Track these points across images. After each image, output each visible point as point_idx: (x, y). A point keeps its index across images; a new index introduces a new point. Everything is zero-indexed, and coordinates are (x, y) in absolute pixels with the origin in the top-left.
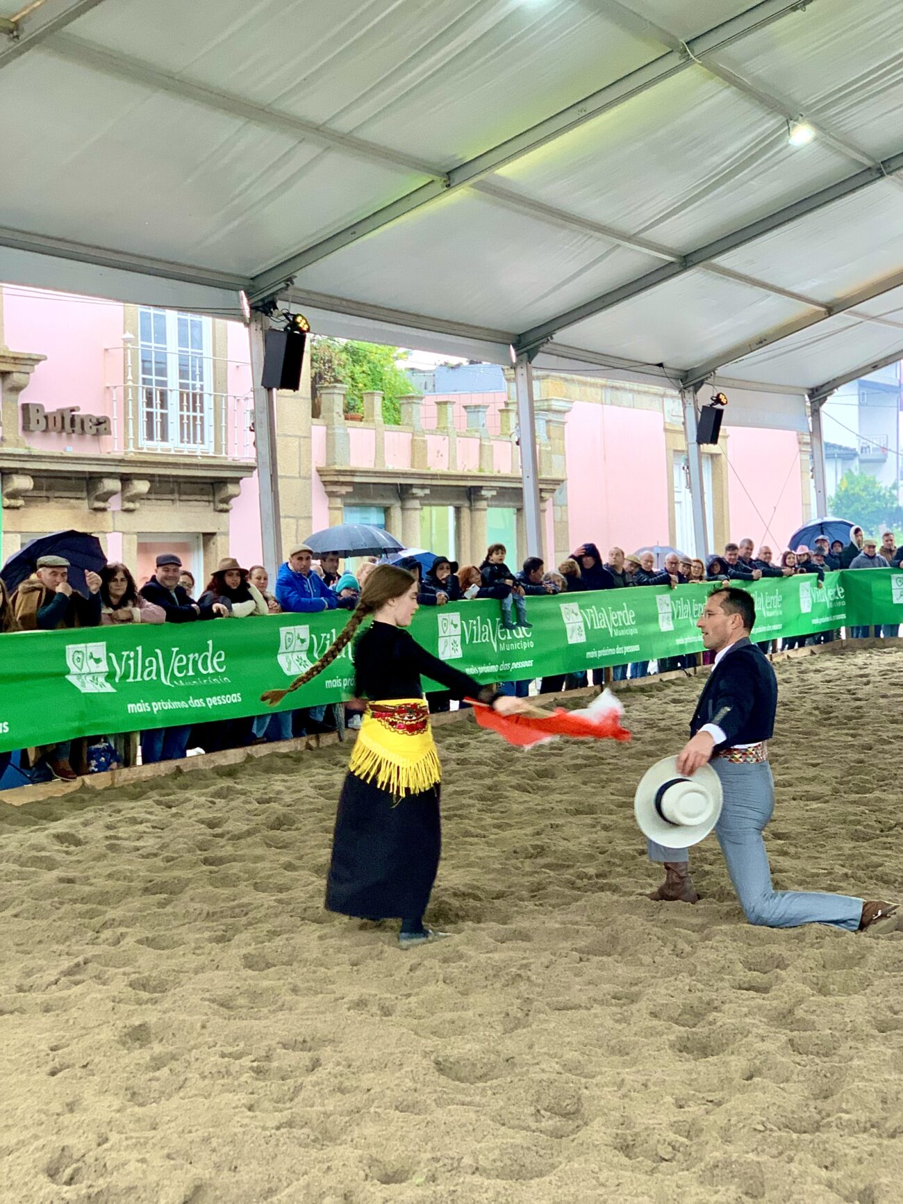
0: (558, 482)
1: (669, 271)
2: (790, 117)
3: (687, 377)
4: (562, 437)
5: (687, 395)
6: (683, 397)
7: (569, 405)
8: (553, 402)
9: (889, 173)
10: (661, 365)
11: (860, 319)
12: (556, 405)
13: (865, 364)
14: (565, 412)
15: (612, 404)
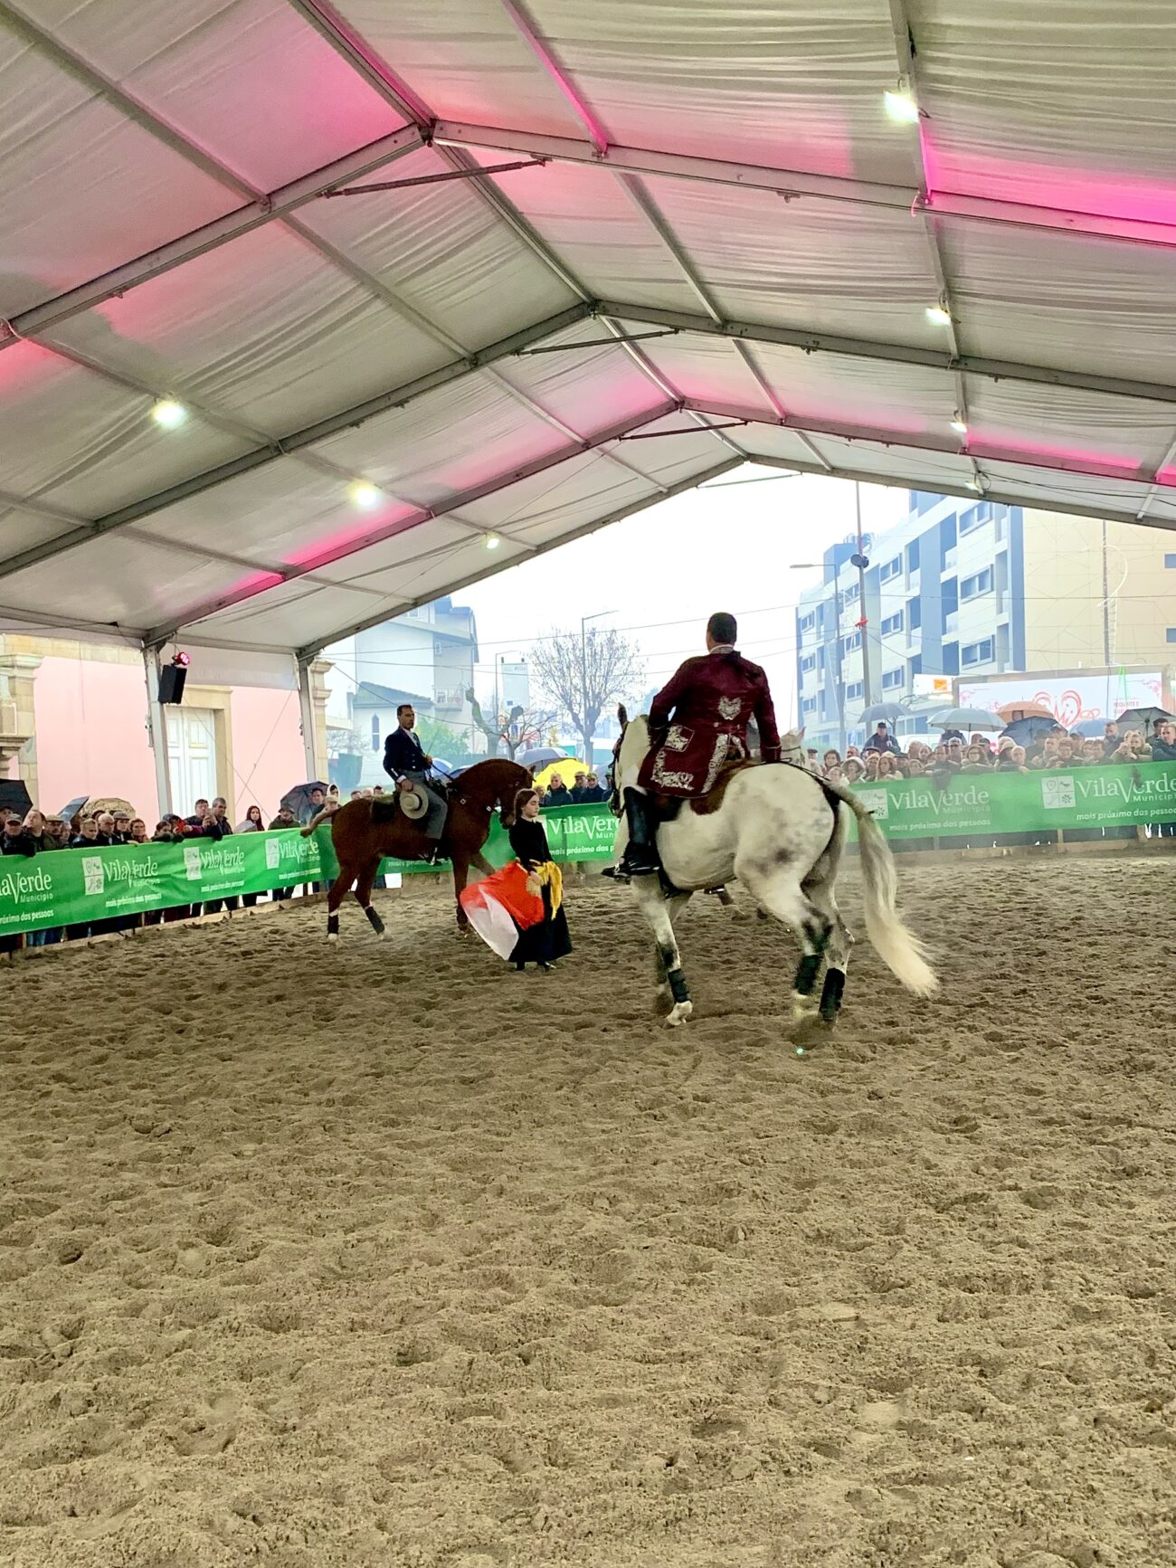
0: (22, 740)
1: (82, 534)
2: (156, 396)
3: (148, 636)
4: (31, 694)
5: (149, 655)
6: (145, 657)
7: (38, 661)
8: (18, 658)
9: (289, 451)
10: (115, 624)
11: (320, 585)
12: (21, 661)
13: (346, 626)
14: (33, 668)
15: (92, 659)
